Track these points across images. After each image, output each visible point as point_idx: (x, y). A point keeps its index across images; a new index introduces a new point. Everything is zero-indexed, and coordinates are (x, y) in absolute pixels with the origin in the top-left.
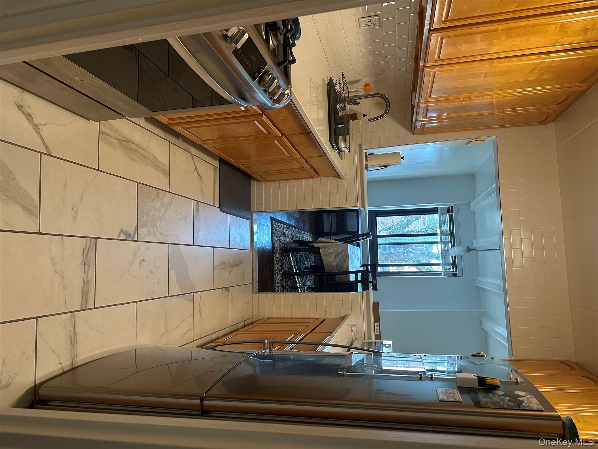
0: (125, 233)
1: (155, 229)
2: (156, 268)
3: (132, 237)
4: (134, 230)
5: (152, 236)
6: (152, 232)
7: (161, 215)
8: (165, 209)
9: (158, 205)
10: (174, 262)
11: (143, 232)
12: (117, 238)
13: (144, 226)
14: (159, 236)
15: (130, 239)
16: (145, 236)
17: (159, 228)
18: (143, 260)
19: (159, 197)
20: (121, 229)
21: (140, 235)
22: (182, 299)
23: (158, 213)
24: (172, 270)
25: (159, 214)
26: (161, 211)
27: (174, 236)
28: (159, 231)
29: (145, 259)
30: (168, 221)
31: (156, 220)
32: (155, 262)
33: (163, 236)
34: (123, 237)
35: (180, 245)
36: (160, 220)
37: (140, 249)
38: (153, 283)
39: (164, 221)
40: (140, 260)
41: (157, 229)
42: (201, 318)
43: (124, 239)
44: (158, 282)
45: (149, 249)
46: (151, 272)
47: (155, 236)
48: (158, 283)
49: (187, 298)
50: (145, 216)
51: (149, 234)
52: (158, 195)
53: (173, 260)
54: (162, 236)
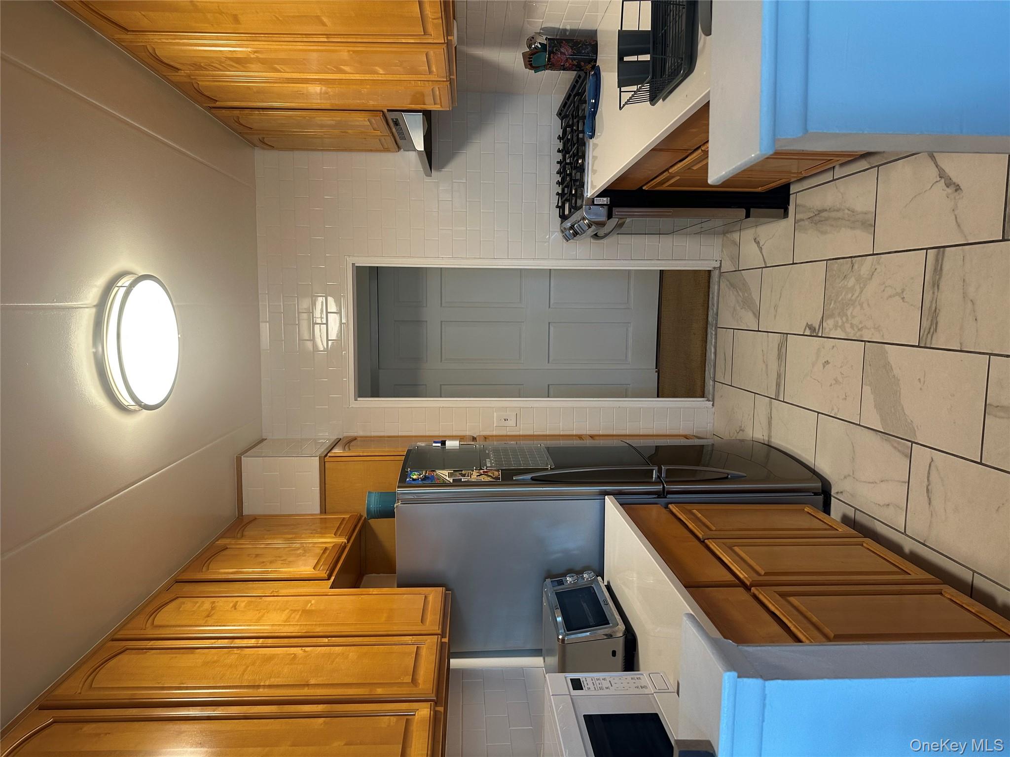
0: (810, 327)
1: (844, 319)
2: (842, 376)
3: (817, 331)
4: (819, 323)
5: (839, 330)
6: (840, 324)
7: (854, 298)
8: (862, 285)
9: (851, 282)
10: (871, 373)
11: (829, 324)
12: (802, 333)
13: (831, 316)
14: (849, 330)
15: (815, 334)
16: (831, 330)
17: (850, 318)
18: (827, 362)
19: (853, 270)
20: (807, 323)
21: (825, 329)
22: (885, 441)
23: (850, 295)
24: (866, 385)
25: (852, 296)
26: (855, 291)
27: (874, 328)
28: (850, 322)
29: (829, 361)
30: (865, 305)
31: (847, 306)
32: (841, 367)
33: (856, 330)
34: (808, 332)
35: (886, 345)
36: (852, 305)
37: (824, 348)
38: (838, 397)
39: (860, 305)
40: (824, 362)
41: (847, 319)
42: (930, 504)
43: (809, 334)
44: (845, 397)
45: (835, 348)
46: (836, 380)
47: (844, 330)
48: (845, 399)
49: (896, 445)
50: (833, 302)
51: (836, 327)
52: (852, 267)
53: (871, 369)
54: (854, 330)
